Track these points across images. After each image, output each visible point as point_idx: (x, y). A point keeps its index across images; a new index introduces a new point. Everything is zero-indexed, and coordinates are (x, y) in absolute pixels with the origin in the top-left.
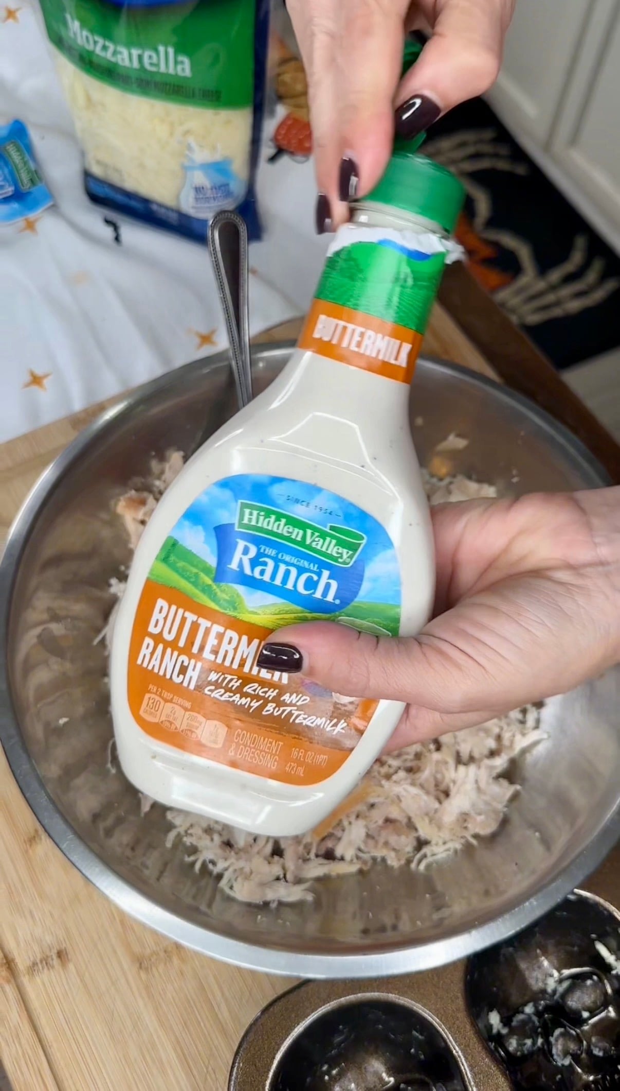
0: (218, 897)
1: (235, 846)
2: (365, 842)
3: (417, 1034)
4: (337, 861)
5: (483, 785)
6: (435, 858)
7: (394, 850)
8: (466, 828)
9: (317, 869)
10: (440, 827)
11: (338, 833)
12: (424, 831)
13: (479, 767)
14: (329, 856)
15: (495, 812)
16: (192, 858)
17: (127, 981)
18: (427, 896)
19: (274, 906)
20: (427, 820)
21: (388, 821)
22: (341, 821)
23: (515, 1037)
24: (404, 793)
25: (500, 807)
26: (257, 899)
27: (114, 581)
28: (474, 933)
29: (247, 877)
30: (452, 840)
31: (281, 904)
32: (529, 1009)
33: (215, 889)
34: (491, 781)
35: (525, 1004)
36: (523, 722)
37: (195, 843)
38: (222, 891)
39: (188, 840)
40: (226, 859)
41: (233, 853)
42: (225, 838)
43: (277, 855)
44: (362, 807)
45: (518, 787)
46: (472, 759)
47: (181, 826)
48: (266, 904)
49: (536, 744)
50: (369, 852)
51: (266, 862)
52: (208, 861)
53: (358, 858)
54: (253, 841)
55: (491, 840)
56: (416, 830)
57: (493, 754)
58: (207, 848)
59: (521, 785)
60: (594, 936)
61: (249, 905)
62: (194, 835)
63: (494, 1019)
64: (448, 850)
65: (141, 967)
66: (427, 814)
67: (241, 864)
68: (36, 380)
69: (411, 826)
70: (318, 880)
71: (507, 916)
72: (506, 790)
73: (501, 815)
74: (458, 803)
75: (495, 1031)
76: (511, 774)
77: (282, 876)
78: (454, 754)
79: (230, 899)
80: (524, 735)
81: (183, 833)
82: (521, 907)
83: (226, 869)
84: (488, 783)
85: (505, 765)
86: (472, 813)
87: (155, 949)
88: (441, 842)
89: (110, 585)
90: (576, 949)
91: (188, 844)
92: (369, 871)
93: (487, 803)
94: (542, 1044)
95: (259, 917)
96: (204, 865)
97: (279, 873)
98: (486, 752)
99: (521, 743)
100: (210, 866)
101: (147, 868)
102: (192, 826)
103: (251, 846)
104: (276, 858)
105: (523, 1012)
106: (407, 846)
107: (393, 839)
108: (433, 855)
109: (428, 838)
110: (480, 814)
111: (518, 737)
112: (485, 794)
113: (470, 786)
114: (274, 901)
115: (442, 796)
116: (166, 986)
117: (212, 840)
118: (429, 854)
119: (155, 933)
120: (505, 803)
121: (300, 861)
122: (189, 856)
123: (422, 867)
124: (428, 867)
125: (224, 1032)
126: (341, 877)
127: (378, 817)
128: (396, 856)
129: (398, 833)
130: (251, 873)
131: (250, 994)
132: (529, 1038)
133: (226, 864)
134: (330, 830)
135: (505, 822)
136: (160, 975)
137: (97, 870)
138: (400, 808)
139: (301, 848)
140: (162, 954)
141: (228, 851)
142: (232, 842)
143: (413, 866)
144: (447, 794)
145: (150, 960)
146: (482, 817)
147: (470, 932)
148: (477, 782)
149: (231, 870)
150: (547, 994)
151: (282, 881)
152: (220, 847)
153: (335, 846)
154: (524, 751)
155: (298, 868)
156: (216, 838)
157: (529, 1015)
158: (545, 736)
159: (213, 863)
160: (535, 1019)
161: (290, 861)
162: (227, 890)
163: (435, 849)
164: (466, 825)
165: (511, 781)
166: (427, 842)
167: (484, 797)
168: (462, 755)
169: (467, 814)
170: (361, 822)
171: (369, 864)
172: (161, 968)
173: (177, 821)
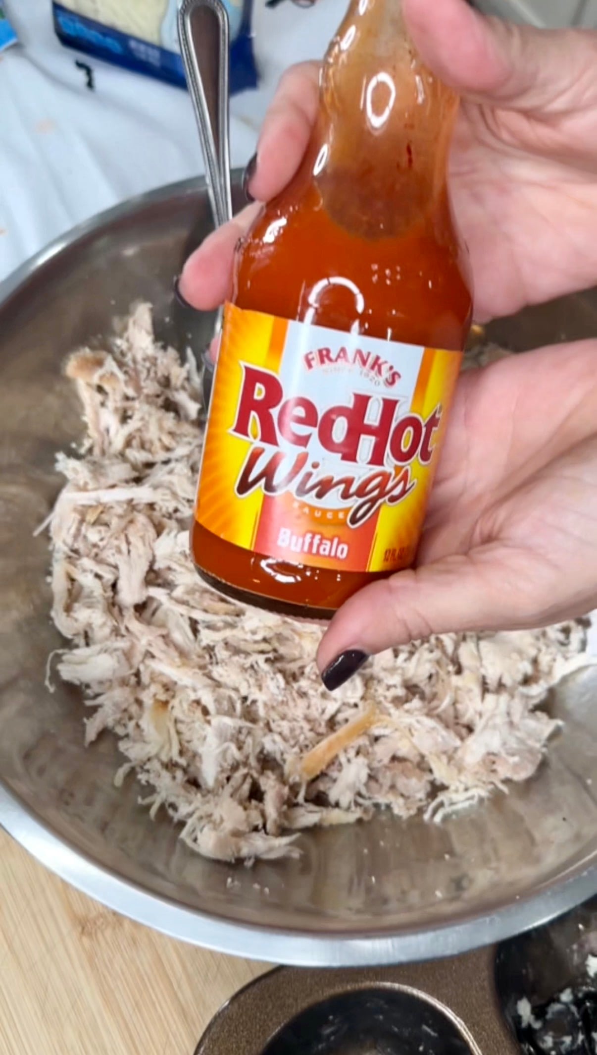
0: (178, 851)
1: (203, 787)
2: (366, 785)
3: (429, 1030)
4: (330, 807)
5: (516, 719)
6: (455, 808)
7: (402, 795)
8: (494, 771)
9: (307, 816)
10: (460, 769)
11: (333, 773)
12: (441, 773)
13: (511, 697)
14: (320, 800)
15: (531, 751)
16: (147, 801)
17: (66, 950)
19: (249, 864)
20: (444, 759)
21: (394, 758)
22: (337, 757)
23: (551, 1033)
24: (417, 726)
25: (537, 746)
26: (227, 855)
27: (60, 456)
29: (216, 827)
30: (476, 786)
31: (258, 861)
32: (566, 996)
33: (175, 840)
34: (526, 714)
35: (561, 990)
36: (565, 644)
37: (152, 782)
38: (183, 844)
39: (143, 778)
40: (190, 802)
41: (199, 795)
42: (191, 777)
43: (256, 799)
44: (362, 741)
45: (560, 723)
46: (501, 686)
47: (135, 759)
48: (240, 861)
49: (581, 670)
50: (370, 798)
51: (242, 807)
52: (167, 805)
53: (357, 804)
54: (225, 781)
55: (526, 788)
56: (431, 771)
57: (527, 681)
58: (166, 788)
59: (563, 719)
61: (217, 862)
62: (151, 771)
63: (524, 1008)
64: (472, 798)
65: (83, 931)
66: (445, 753)
67: (208, 808)
69: (423, 766)
70: (309, 830)
72: (545, 726)
73: (540, 757)
74: (484, 741)
75: (524, 1024)
76: (549, 705)
77: (260, 826)
78: (479, 680)
79: (194, 855)
80: (566, 659)
81: (137, 768)
83: (190, 815)
84: (523, 717)
85: (543, 696)
86: (503, 754)
88: (462, 787)
89: (56, 461)
91: (144, 781)
92: (369, 822)
93: (521, 741)
94: (583, 1042)
95: (229, 880)
96: (162, 808)
97: (257, 822)
98: (519, 677)
99: (561, 669)
100: (171, 812)
102: (149, 759)
103: (223, 787)
104: (254, 802)
105: (558, 1000)
106: (419, 791)
107: (401, 782)
108: (452, 803)
109: (446, 782)
110: (513, 755)
111: (560, 659)
112: (519, 729)
113: (500, 720)
114: (250, 858)
115: (464, 732)
116: (114, 957)
117: (174, 778)
118: (446, 803)
120: (543, 742)
121: (286, 806)
122: (143, 797)
123: (438, 818)
124: (446, 818)
125: (184, 1014)
126: (336, 829)
127: (383, 753)
128: (405, 804)
129: (408, 774)
130: (221, 820)
131: (218, 969)
132: (567, 1034)
133: (190, 809)
134: (321, 769)
135: (543, 765)
136: (107, 943)
138: (411, 742)
139: (286, 790)
141: (193, 793)
142: (200, 780)
143: (426, 817)
144: (470, 729)
145: (95, 923)
146: (516, 759)
148: (509, 714)
149: (195, 816)
150: (589, 977)
151: (260, 831)
152: (183, 786)
153: (329, 788)
154: (565, 680)
155: (281, 815)
156: (179, 774)
157: (566, 1004)
158: (593, 661)
159: (174, 806)
160: (574, 1009)
161: (271, 807)
162: (189, 842)
163: (455, 797)
164: (495, 767)
165: (551, 715)
166: (443, 788)
167: (518, 734)
168: (488, 681)
169: (494, 754)
170: (361, 760)
171: (371, 813)
172: (108, 933)
173: (133, 751)
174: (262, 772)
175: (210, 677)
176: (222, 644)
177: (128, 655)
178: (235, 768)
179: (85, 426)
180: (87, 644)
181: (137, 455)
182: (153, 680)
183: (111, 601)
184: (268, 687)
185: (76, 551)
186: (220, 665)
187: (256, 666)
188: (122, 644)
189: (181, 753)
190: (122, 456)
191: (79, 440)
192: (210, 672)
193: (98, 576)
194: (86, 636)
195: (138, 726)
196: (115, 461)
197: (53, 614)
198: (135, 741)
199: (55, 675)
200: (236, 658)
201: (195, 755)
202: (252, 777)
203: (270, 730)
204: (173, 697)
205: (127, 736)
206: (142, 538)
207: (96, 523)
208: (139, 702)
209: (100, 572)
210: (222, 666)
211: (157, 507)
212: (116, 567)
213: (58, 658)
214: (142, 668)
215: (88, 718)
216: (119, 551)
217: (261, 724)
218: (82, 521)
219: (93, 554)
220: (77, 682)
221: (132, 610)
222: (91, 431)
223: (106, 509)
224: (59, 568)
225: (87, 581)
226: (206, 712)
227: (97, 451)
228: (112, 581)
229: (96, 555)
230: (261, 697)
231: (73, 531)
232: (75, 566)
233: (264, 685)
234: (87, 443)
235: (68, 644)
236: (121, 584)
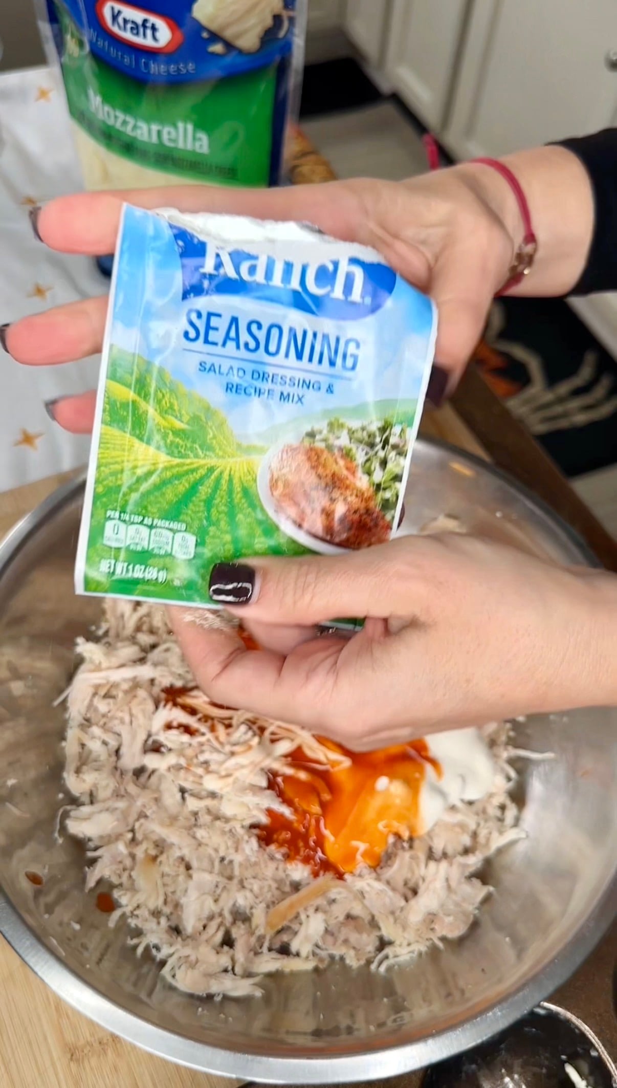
0: (159, 986)
1: (183, 933)
2: (323, 938)
4: (291, 956)
5: (453, 884)
6: (397, 959)
7: (354, 948)
8: (432, 929)
9: (269, 963)
10: (404, 928)
11: (295, 926)
12: (388, 931)
13: (451, 864)
14: (284, 950)
15: (465, 913)
16: (135, 941)
18: (385, 1000)
19: (218, 999)
20: (391, 919)
21: (349, 917)
22: (298, 914)
24: (367, 889)
25: (471, 908)
26: (201, 991)
27: (80, 640)
28: (430, 1042)
29: (193, 966)
30: (417, 942)
31: (226, 998)
33: (157, 977)
34: (463, 880)
36: (501, 820)
37: (140, 926)
38: (163, 979)
39: (133, 922)
40: (171, 945)
41: (179, 939)
42: (173, 925)
43: (227, 945)
44: (321, 901)
45: (491, 889)
46: (445, 855)
47: (127, 906)
48: (210, 997)
49: (513, 843)
50: (326, 949)
51: (215, 952)
52: (151, 946)
53: (314, 954)
54: (202, 928)
55: (458, 944)
56: (379, 929)
57: (466, 851)
58: (153, 932)
59: (494, 886)
60: (564, 1057)
61: (191, 996)
62: (140, 916)
64: (412, 952)
65: (71, 1059)
66: (393, 913)
67: (187, 951)
68: (28, 439)
69: (374, 924)
70: (270, 975)
71: (467, 1026)
72: (479, 891)
73: (471, 919)
74: (426, 902)
76: (484, 875)
77: (230, 968)
78: (426, 849)
79: (172, 988)
80: (501, 833)
81: (128, 914)
82: (484, 1016)
83: (171, 955)
84: (459, 883)
85: (479, 865)
86: (441, 915)
87: (89, 1039)
88: (405, 943)
89: (75, 644)
90: (544, 1071)
91: (133, 925)
92: (325, 970)
93: (457, 905)
95: (200, 1009)
96: (147, 949)
97: (227, 965)
98: (460, 848)
99: (498, 842)
100: (154, 951)
101: (87, 949)
102: (138, 907)
103: (200, 934)
104: (226, 948)
106: (368, 945)
107: (354, 937)
108: (396, 956)
109: (392, 938)
110: (449, 915)
111: (495, 834)
112: (455, 893)
113: (439, 884)
114: (219, 994)
115: (409, 894)
116: (97, 1082)
117: (159, 923)
118: (391, 955)
119: (91, 1023)
120: (477, 904)
121: (252, 953)
122: (132, 939)
123: (382, 969)
124: (389, 969)
126: (294, 974)
127: (339, 912)
128: (356, 955)
129: (359, 930)
130: (197, 961)
133: (171, 950)
134: (285, 923)
135: (475, 925)
136: (92, 1069)
137: (28, 943)
138: (362, 903)
139: (253, 940)
140: (96, 1045)
141: (174, 937)
142: (181, 928)
143: (373, 967)
144: (415, 892)
145: (83, 1051)
146: (451, 919)
147: (426, 1040)
148: (447, 880)
149: (175, 957)
151: (230, 973)
152: (167, 932)
153: (290, 940)
154: (500, 851)
155: (249, 961)
156: (163, 921)
158: (523, 835)
159: (158, 948)
161: (240, 953)
162: (169, 979)
163: (399, 950)
164: (433, 926)
165: (485, 882)
166: (390, 943)
167: (454, 897)
168: (434, 850)
169: (435, 915)
170: (320, 916)
171: (326, 962)
172: (94, 1061)
173: (124, 899)
174: (234, 922)
175: (194, 837)
176: (205, 810)
177: (125, 814)
178: (211, 918)
179: (103, 612)
180: (92, 803)
181: (145, 639)
182: (146, 838)
183: (114, 764)
184: (243, 850)
185: (87, 720)
186: (203, 827)
187: (233, 830)
188: (121, 804)
189: (165, 902)
190: (133, 640)
191: (97, 622)
192: (194, 833)
193: (105, 743)
194: (91, 795)
195: (130, 876)
196: (127, 643)
197: (65, 775)
198: (127, 890)
199: (63, 829)
200: (218, 823)
201: (177, 906)
202: (225, 925)
203: (243, 887)
204: (162, 853)
205: (121, 885)
206: (143, 711)
207: (107, 696)
208: (133, 856)
209: (107, 739)
210: (205, 829)
211: (157, 682)
212: (119, 735)
213: (66, 815)
214: (137, 825)
215: (89, 868)
216: (122, 722)
217: (235, 881)
218: (95, 694)
219: (101, 723)
220: (81, 835)
221: (131, 774)
222: (109, 615)
223: (115, 685)
224: (72, 733)
225: (95, 746)
226: (188, 867)
227: (112, 633)
228: (116, 748)
229: (105, 724)
230: (238, 858)
231: (86, 702)
232: (86, 733)
233: (240, 847)
234: (104, 627)
235: (75, 801)
236: (123, 750)
